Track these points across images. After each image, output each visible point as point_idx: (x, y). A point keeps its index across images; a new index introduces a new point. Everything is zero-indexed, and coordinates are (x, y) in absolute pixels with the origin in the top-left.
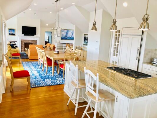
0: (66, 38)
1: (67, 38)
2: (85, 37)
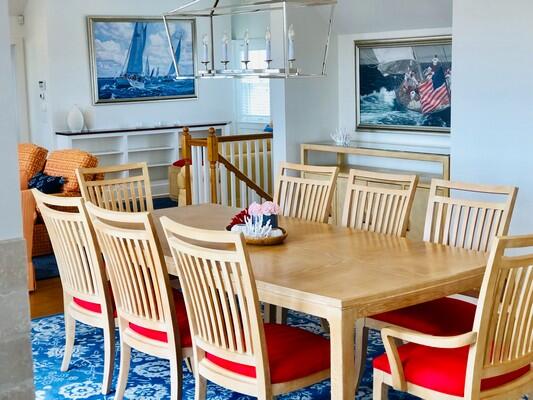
0: (134, 84)
1: (141, 86)
2: (367, 63)
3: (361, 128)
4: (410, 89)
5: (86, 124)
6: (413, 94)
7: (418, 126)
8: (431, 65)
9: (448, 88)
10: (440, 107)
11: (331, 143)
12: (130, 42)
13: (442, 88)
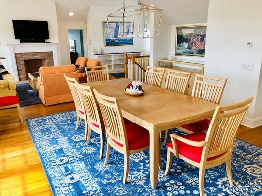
2: (180, 34)
3: (177, 54)
4: (193, 42)
5: (102, 51)
6: (194, 44)
7: (195, 54)
8: (200, 35)
9: (205, 43)
10: (202, 48)
11: (167, 59)
12: (115, 29)
13: (203, 42)
